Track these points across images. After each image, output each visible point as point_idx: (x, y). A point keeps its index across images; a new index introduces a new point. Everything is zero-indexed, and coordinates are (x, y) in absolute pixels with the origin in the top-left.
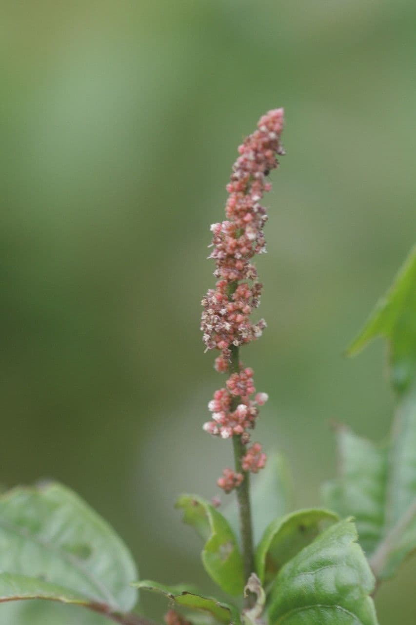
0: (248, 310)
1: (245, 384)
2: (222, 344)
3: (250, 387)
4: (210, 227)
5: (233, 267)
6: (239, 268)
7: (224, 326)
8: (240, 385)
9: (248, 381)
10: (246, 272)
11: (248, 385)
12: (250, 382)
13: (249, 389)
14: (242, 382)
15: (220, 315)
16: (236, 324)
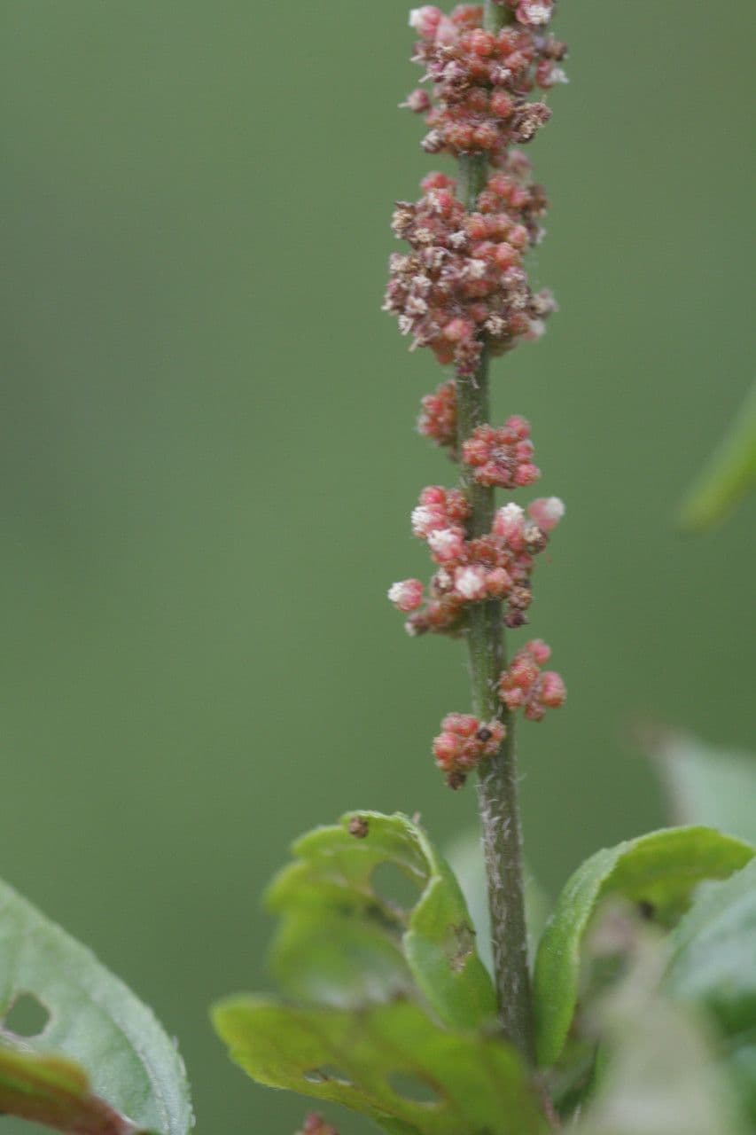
0: (522, 235)
1: (513, 454)
2: (455, 329)
3: (526, 462)
4: (407, 17)
5: (485, 111)
6: (499, 111)
7: (466, 269)
8: (501, 453)
9: (520, 445)
10: (520, 123)
11: (521, 456)
12: (528, 450)
13: (523, 469)
14: (505, 447)
15: (450, 247)
16: (496, 268)
